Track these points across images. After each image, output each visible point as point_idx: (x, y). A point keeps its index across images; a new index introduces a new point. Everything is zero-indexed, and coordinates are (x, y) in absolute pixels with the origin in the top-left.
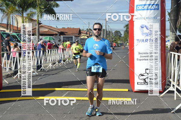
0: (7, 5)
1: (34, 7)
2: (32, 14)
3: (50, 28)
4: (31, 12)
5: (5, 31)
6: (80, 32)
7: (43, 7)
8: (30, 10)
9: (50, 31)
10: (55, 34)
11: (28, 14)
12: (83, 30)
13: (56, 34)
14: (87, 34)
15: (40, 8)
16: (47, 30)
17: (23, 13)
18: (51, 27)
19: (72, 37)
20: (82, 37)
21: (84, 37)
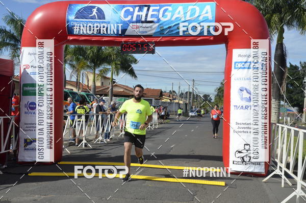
0: (78, 60)
1: (109, 63)
2: (106, 71)
3: (126, 88)
4: (104, 68)
5: (72, 90)
6: (161, 94)
7: (119, 63)
8: (104, 66)
9: (125, 91)
10: (131, 95)
11: (101, 71)
12: (165, 92)
14: (169, 96)
15: (116, 64)
16: (122, 90)
17: (95, 69)
18: (127, 86)
19: (152, 100)
20: (163, 101)
21: (166, 100)
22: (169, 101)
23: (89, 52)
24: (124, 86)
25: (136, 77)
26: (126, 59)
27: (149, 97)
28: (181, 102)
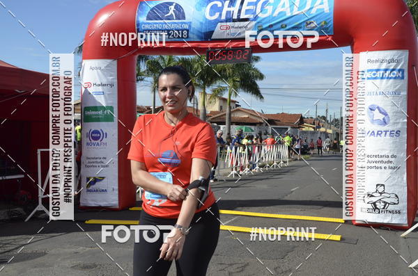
1: (225, 78)
2: (222, 90)
3: (252, 113)
4: (219, 86)
6: (302, 120)
7: (238, 79)
8: (218, 84)
9: (251, 117)
10: (258, 123)
11: (214, 91)
12: (307, 118)
13: (261, 124)
14: (314, 124)
15: (234, 81)
16: (247, 116)
17: (204, 88)
18: (253, 111)
19: (287, 129)
20: (304, 129)
21: (308, 128)
22: (313, 130)
23: (196, 66)
24: (249, 110)
25: (261, 97)
26: (248, 74)
27: (284, 125)
28: (330, 131)
